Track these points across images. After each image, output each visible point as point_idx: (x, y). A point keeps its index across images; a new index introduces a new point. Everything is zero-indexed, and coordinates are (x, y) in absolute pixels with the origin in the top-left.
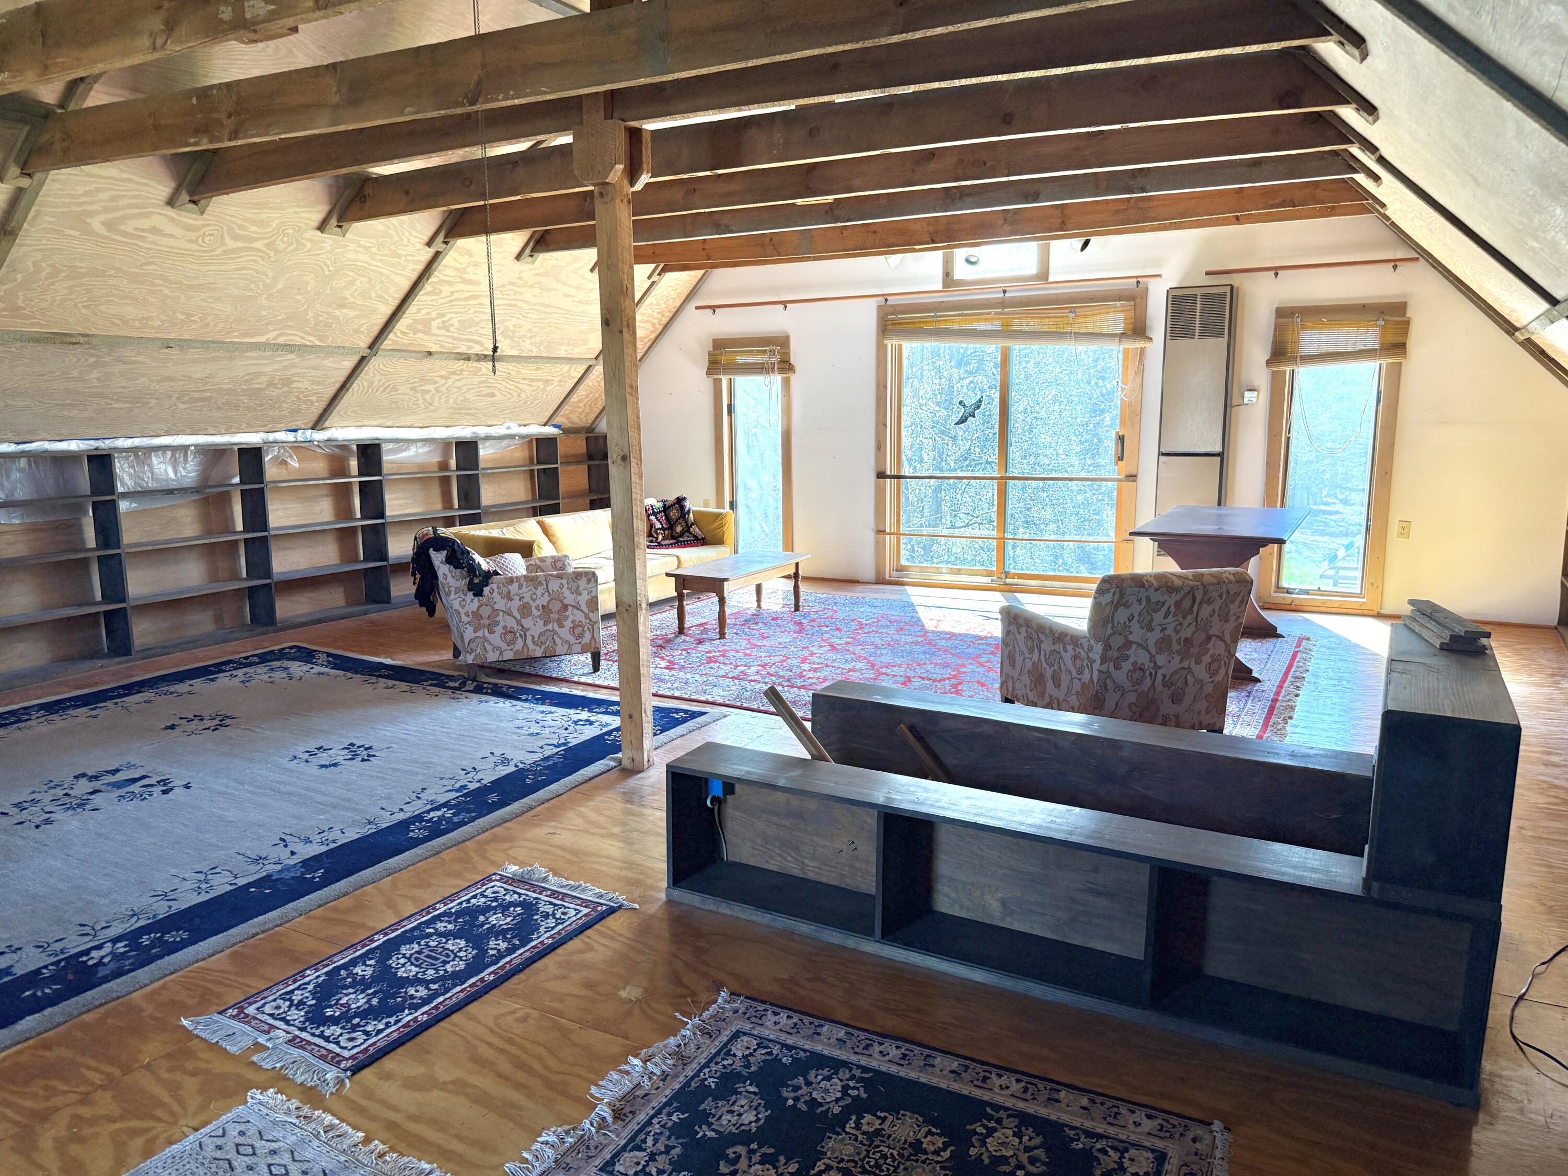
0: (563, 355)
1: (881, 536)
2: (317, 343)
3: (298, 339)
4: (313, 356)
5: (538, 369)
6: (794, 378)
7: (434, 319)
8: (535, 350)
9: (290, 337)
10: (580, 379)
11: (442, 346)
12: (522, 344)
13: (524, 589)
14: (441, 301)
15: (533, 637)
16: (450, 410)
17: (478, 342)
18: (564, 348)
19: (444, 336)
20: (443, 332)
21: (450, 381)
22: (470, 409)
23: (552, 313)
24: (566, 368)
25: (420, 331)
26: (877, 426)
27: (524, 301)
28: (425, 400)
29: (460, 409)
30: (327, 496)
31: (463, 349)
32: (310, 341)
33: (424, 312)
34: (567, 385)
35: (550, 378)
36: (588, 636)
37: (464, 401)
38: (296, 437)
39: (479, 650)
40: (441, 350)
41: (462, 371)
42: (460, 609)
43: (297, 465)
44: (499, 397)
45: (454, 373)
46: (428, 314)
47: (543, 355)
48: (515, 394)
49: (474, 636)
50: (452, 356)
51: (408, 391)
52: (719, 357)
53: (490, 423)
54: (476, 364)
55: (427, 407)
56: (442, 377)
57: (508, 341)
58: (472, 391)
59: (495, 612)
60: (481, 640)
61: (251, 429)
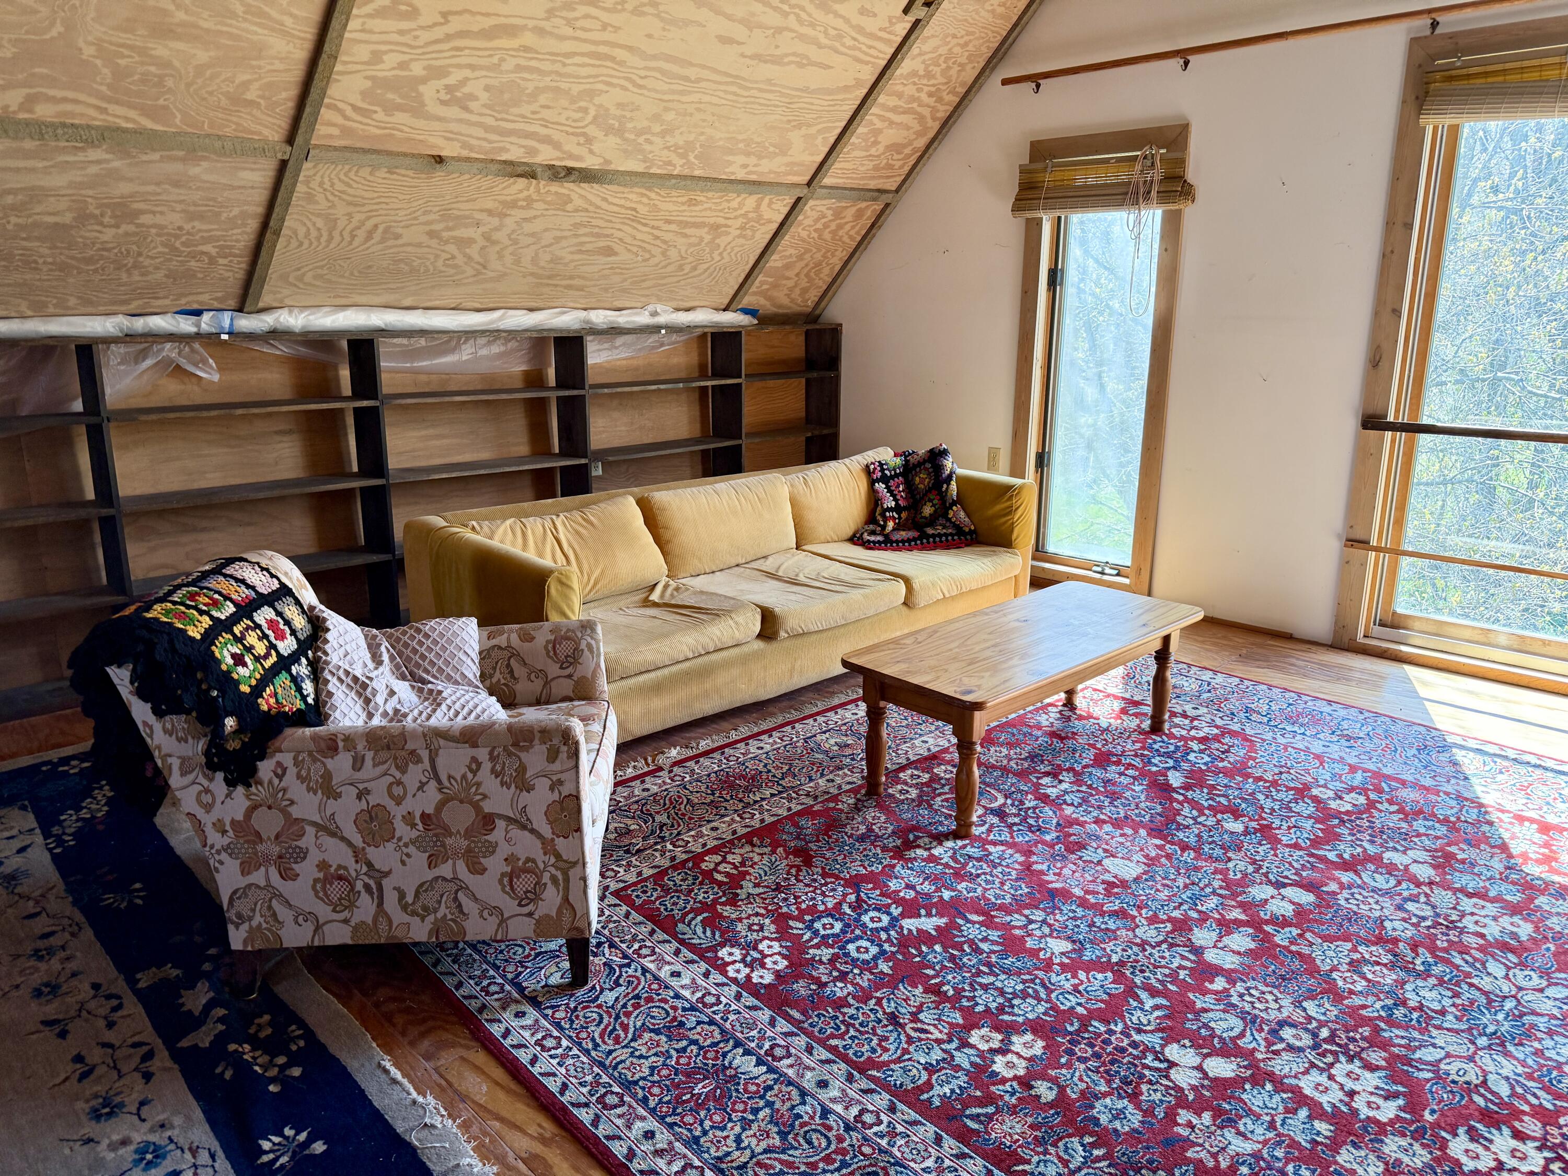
0: (741, 175)
1: (1357, 552)
2: (149, 124)
3: (92, 112)
4: (156, 156)
5: (691, 202)
6: (1191, 212)
7: (424, 80)
8: (679, 162)
9: (69, 107)
10: (782, 224)
11: (465, 145)
12: (648, 147)
13: (369, 771)
14: (425, 36)
15: (402, 895)
16: (531, 279)
17: (547, 140)
18: (740, 159)
19: (460, 121)
20: (453, 112)
21: (509, 221)
22: (571, 278)
23: (699, 80)
24: (751, 202)
25: (400, 108)
26: (1376, 314)
27: (630, 49)
28: (470, 258)
29: (549, 277)
30: (290, 432)
31: (514, 153)
32: (127, 119)
33: (391, 60)
34: (758, 235)
35: (722, 221)
36: (551, 898)
37: (551, 261)
38: (198, 325)
39: (258, 919)
40: (465, 153)
41: (529, 201)
42: (200, 813)
43: (216, 377)
44: (624, 256)
45: (513, 204)
46: (403, 66)
47: (697, 173)
48: (656, 251)
49: (243, 882)
50: (494, 167)
51: (424, 239)
52: (1039, 177)
53: (618, 304)
54: (555, 187)
55: (479, 273)
56: (490, 212)
57: (613, 140)
58: (564, 243)
59: (294, 826)
60: (262, 894)
61: (90, 308)
